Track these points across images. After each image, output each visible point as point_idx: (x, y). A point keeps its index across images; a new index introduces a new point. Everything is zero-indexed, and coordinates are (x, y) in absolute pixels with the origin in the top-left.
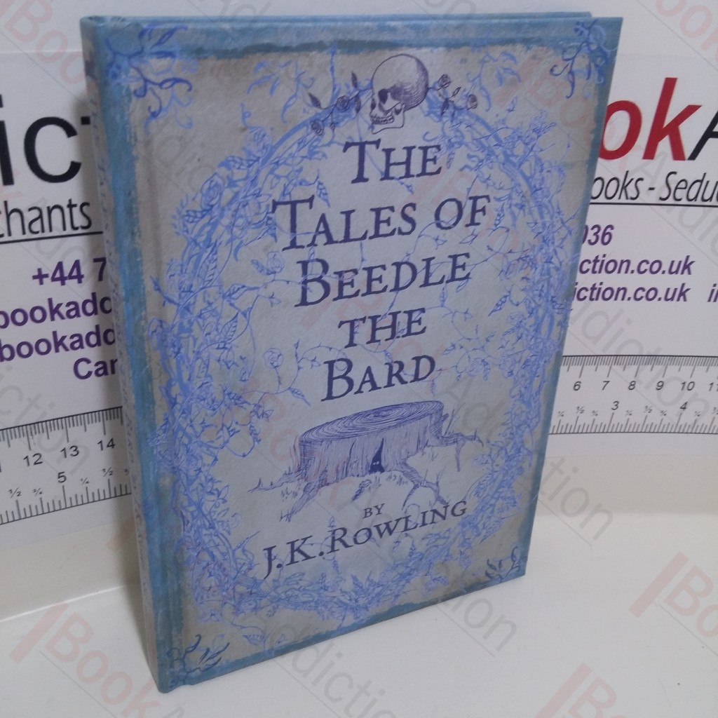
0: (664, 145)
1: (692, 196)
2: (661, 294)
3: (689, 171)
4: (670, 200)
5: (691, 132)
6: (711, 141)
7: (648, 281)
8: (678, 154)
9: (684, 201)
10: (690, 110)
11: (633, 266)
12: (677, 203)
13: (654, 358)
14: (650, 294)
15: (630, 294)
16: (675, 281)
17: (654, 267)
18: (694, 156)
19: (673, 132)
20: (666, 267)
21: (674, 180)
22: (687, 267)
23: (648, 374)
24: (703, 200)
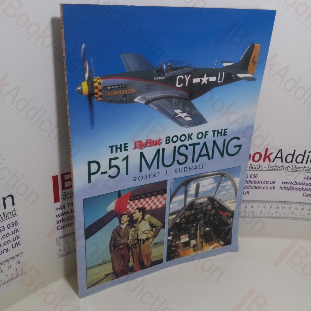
0: (267, 160)
1: (274, 168)
2: (269, 188)
3: (273, 164)
4: (269, 170)
5: (272, 157)
6: (276, 159)
7: (266, 185)
8: (270, 161)
9: (272, 170)
10: (271, 153)
11: (263, 182)
12: (271, 170)
13: (269, 202)
14: (267, 188)
15: (262, 188)
16: (272, 185)
17: (267, 182)
18: (273, 161)
19: (268, 157)
20: (270, 182)
21: (269, 166)
22: (274, 182)
23: (268, 205)
24: (276, 169)
